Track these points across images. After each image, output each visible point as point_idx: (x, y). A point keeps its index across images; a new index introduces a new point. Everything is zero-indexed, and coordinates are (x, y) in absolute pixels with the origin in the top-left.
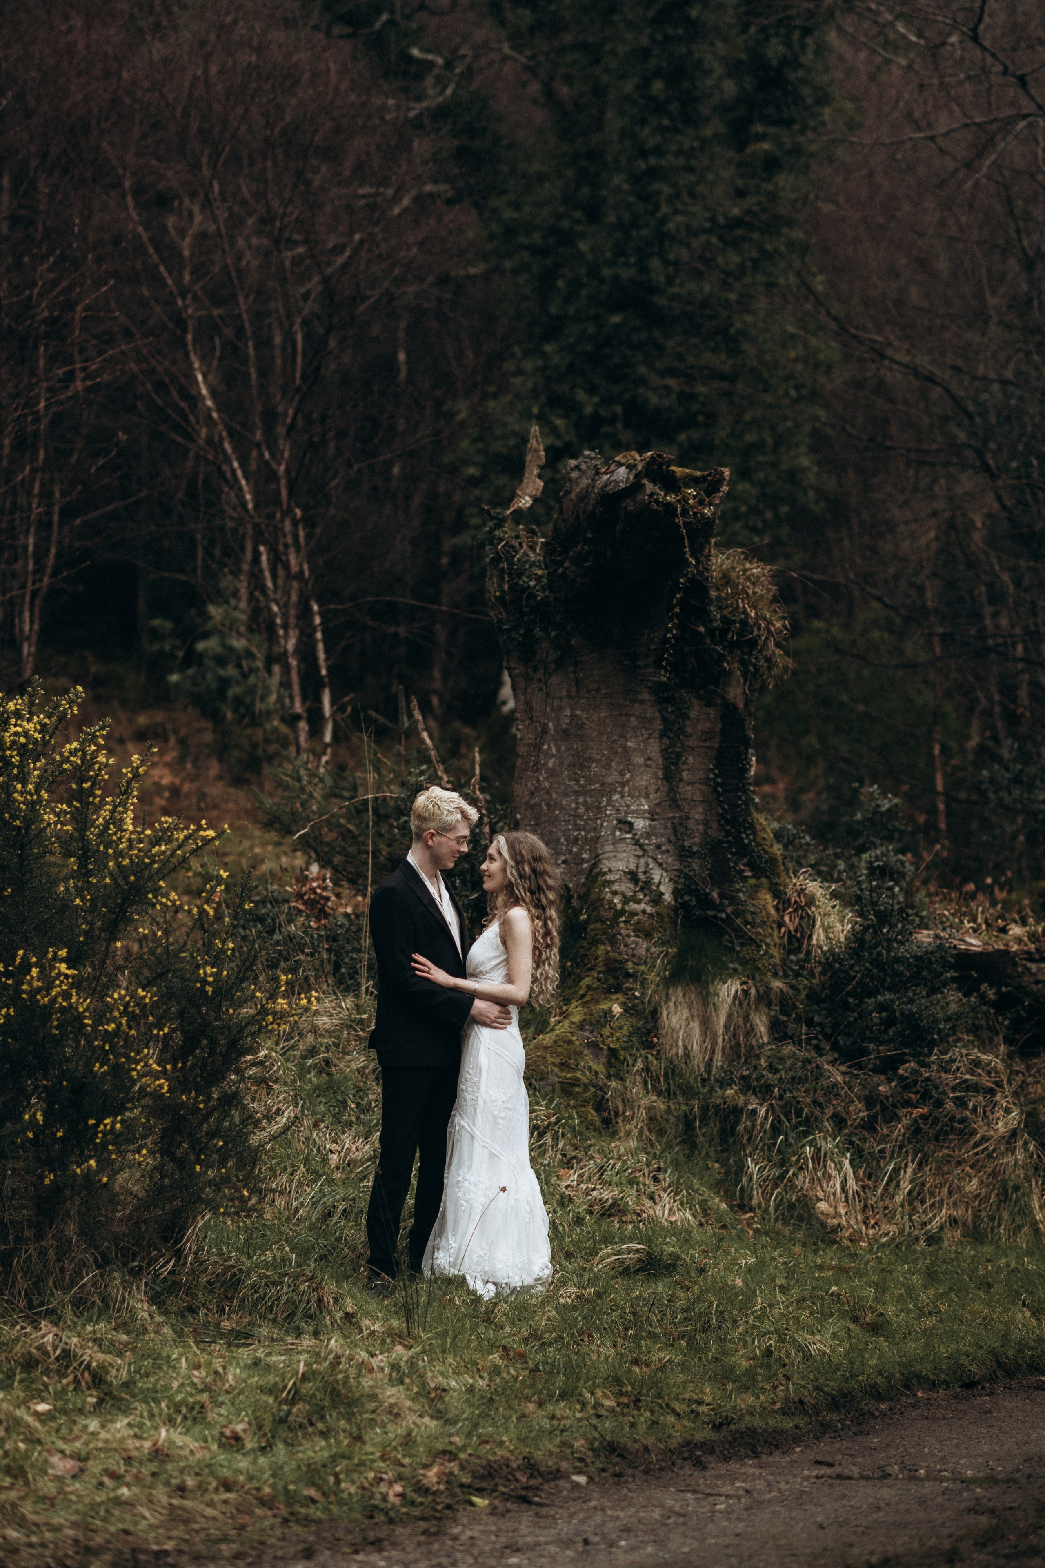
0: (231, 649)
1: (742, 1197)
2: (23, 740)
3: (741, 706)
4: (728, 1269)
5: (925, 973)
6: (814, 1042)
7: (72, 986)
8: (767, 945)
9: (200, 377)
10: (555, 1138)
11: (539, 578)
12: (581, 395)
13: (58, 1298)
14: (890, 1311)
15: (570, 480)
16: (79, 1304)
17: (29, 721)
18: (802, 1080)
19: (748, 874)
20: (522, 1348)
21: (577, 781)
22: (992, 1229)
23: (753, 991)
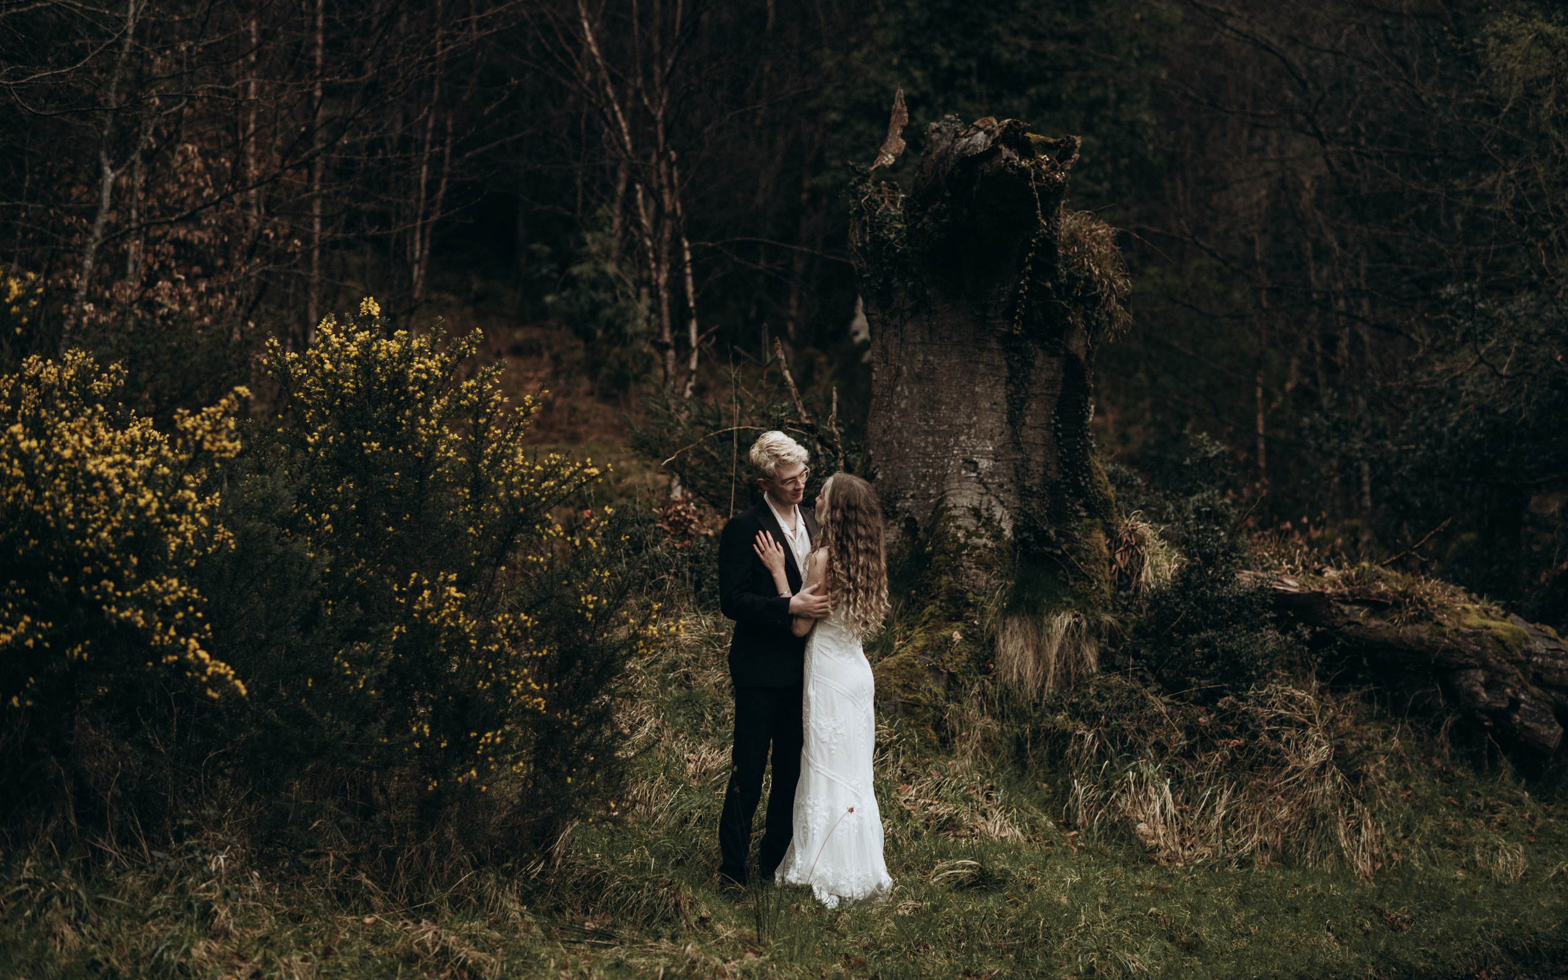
0: (604, 274)
1: (1068, 816)
2: (424, 376)
3: (1083, 357)
4: (1054, 886)
5: (1245, 613)
6: (1139, 673)
7: (460, 608)
8: (1099, 581)
9: (586, 25)
10: (897, 755)
11: (899, 232)
12: (939, 49)
13: (436, 896)
14: (1204, 932)
15: (931, 141)
16: (457, 902)
17: (431, 358)
18: (1127, 709)
19: (1083, 514)
20: (862, 956)
21: (928, 422)
22: (1300, 856)
23: (1084, 624)
